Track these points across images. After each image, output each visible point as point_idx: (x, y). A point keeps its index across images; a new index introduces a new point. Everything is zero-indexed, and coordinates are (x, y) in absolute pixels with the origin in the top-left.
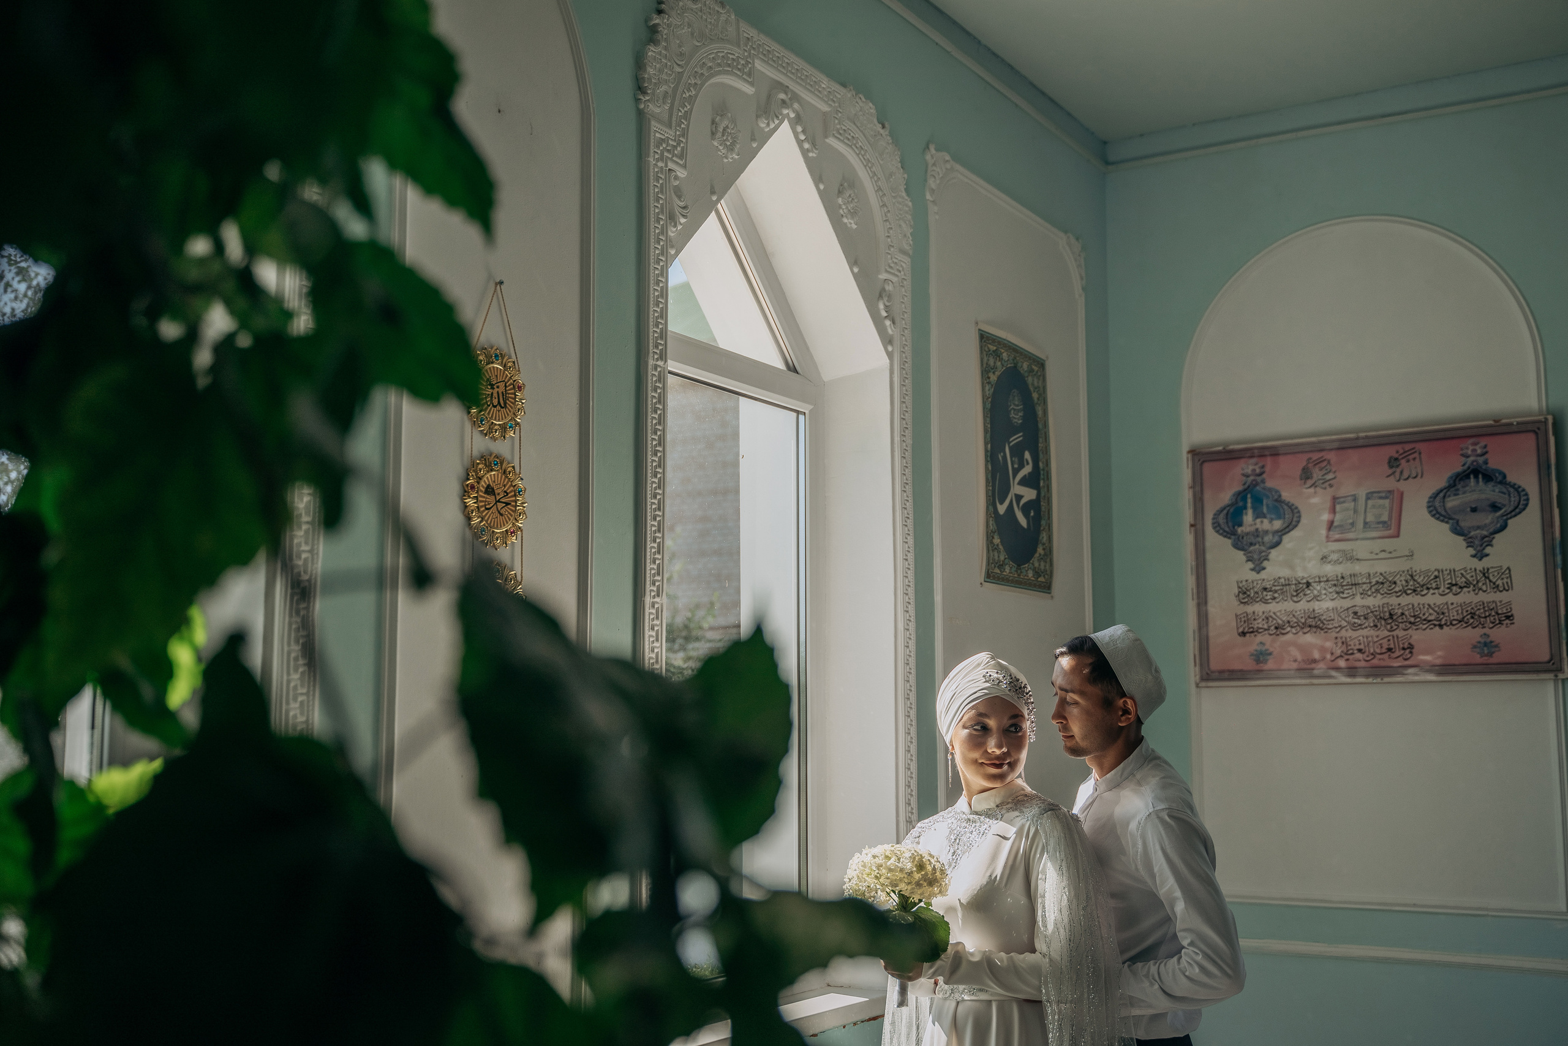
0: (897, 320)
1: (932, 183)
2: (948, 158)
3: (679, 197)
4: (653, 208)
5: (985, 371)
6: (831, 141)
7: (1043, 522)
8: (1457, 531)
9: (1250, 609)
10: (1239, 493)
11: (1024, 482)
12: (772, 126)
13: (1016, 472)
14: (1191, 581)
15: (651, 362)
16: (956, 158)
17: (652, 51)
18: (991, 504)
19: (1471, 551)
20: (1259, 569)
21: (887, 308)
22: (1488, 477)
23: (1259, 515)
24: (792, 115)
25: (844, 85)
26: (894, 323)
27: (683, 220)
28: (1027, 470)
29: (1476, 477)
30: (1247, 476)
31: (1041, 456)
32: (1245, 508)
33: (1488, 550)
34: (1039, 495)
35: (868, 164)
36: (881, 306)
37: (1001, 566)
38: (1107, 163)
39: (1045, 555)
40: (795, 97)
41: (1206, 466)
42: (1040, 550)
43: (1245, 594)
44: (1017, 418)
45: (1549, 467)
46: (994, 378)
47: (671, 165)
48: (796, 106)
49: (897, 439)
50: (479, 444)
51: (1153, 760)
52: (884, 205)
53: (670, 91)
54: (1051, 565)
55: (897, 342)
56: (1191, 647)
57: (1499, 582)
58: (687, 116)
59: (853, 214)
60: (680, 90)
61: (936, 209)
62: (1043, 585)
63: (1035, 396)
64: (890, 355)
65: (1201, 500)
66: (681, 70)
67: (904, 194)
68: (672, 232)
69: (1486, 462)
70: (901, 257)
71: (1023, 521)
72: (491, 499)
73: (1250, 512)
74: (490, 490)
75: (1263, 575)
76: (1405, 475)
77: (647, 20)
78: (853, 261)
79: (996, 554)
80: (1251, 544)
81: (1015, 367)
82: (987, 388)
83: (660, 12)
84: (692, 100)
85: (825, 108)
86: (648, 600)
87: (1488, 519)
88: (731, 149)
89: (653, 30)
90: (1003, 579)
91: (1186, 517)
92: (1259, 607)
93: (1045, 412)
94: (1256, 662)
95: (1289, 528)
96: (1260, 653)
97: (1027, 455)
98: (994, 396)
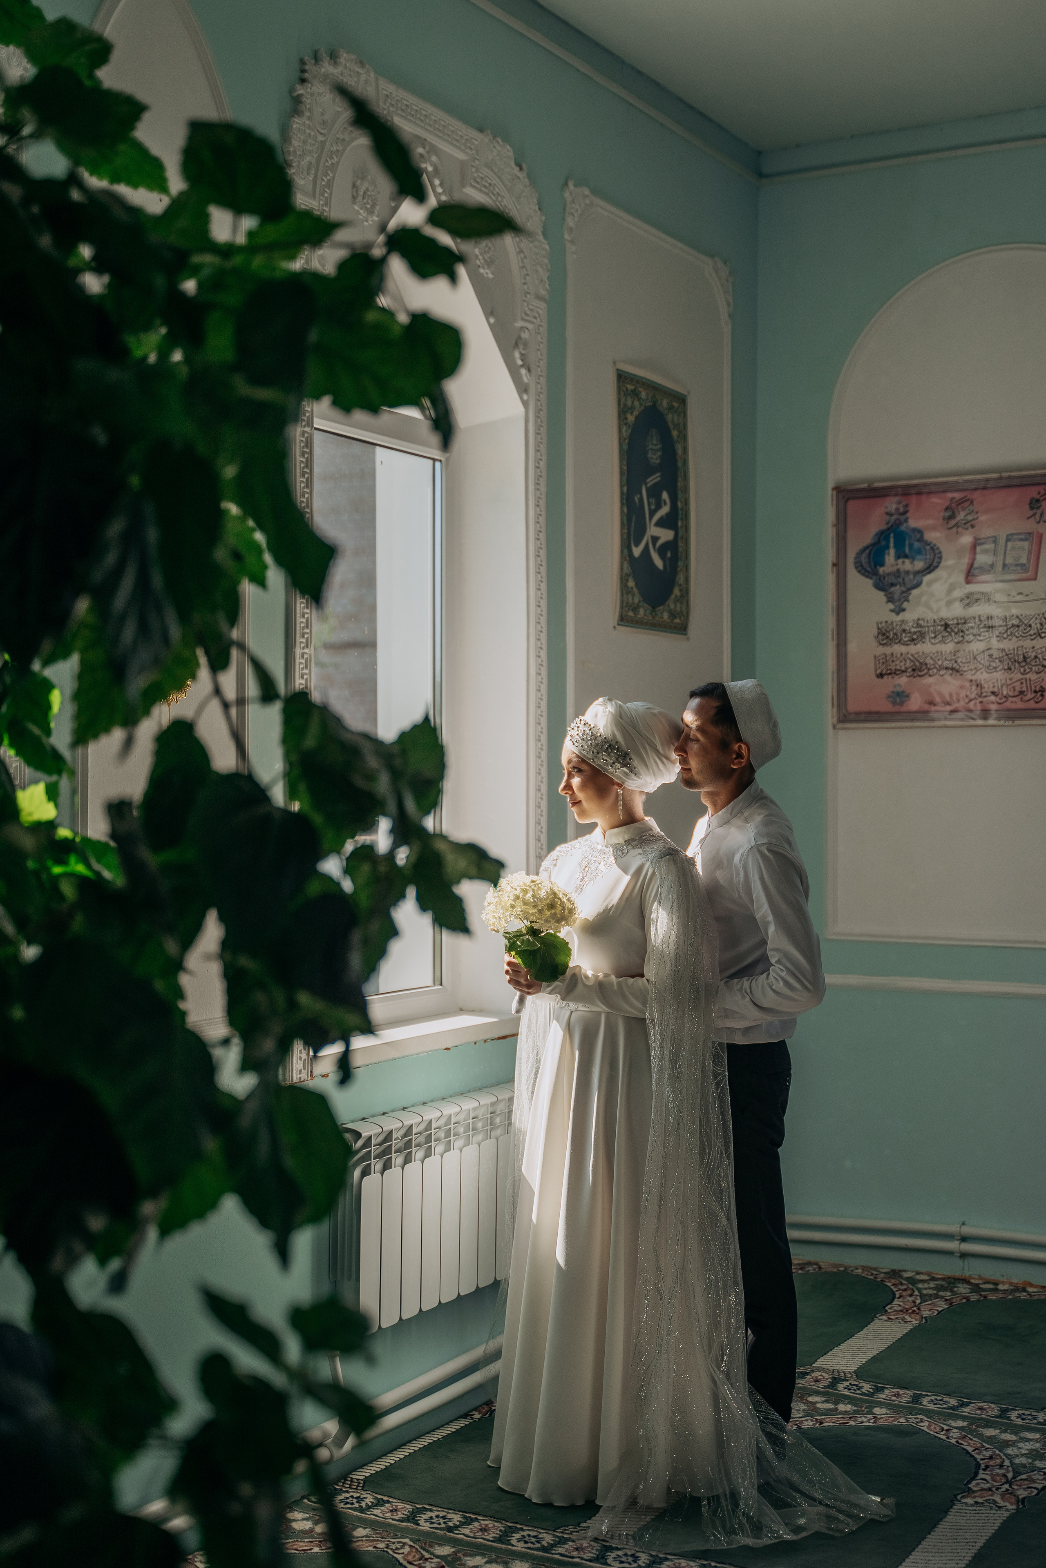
0: (533, 368)
1: (570, 222)
2: (587, 192)
5: (623, 412)
6: (468, 190)
7: (680, 563)
9: (888, 650)
10: (882, 533)
11: (661, 523)
13: (652, 513)
14: (830, 622)
16: (595, 192)
17: (297, 123)
18: (626, 545)
20: (899, 610)
21: (523, 357)
23: (901, 555)
24: (430, 169)
25: (481, 130)
26: (529, 370)
28: (665, 510)
30: (891, 515)
31: (680, 495)
32: (888, 547)
34: (676, 536)
36: (517, 355)
37: (635, 609)
38: (761, 175)
39: (682, 596)
40: (434, 149)
41: (852, 505)
42: (676, 592)
43: (885, 635)
44: (655, 458)
46: (631, 418)
48: (434, 158)
49: (531, 487)
51: (761, 799)
52: (521, 251)
53: (314, 162)
54: (688, 606)
56: (829, 688)
58: (329, 185)
59: (489, 263)
60: (323, 159)
61: (574, 248)
62: (679, 626)
63: (675, 433)
64: (525, 404)
65: (845, 539)
66: (323, 139)
67: (541, 238)
70: (537, 303)
71: (659, 563)
73: (892, 552)
75: (902, 616)
76: (1045, 517)
77: (292, 90)
78: (489, 311)
79: (630, 596)
80: (892, 585)
81: (654, 405)
82: (624, 429)
83: (303, 81)
84: (333, 167)
85: (461, 156)
86: (298, 651)
88: (371, 211)
89: (297, 101)
90: (637, 622)
91: (830, 554)
92: (898, 649)
93: (685, 450)
94: (894, 703)
95: (930, 568)
96: (898, 694)
97: (665, 496)
98: (631, 437)
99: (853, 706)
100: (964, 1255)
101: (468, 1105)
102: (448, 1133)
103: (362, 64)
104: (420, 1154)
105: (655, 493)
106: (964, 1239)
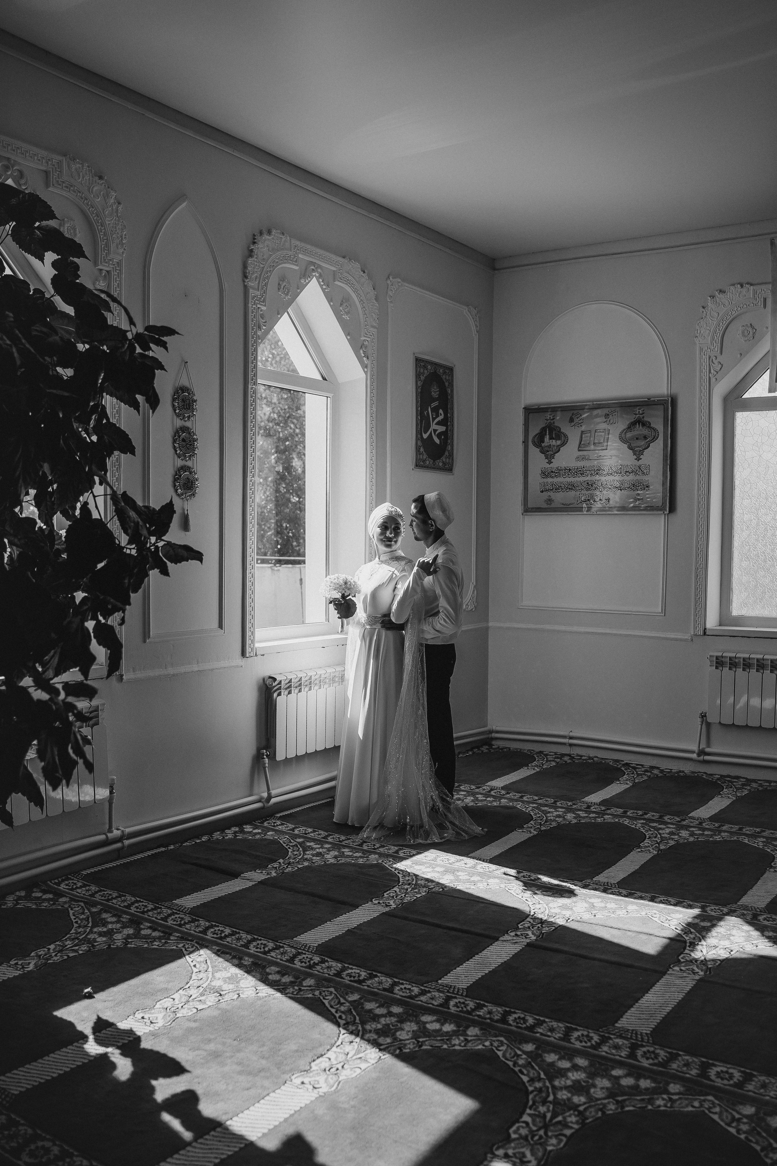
0: (370, 358)
1: (390, 293)
2: (400, 280)
3: (263, 318)
4: (251, 324)
5: (418, 376)
6: (337, 283)
7: (449, 441)
8: (630, 448)
9: (545, 480)
10: (544, 428)
11: (438, 423)
12: (307, 281)
13: (434, 419)
14: (522, 467)
15: (250, 387)
16: (404, 280)
17: (250, 261)
18: (419, 433)
19: (635, 457)
20: (550, 462)
21: (364, 353)
22: (644, 425)
23: (551, 438)
24: (317, 275)
25: (344, 257)
26: (368, 358)
27: (264, 328)
28: (441, 418)
29: (639, 424)
30: (547, 420)
31: (449, 411)
32: (546, 435)
33: (641, 457)
34: (447, 429)
35: (355, 291)
36: (361, 352)
37: (424, 461)
38: (494, 269)
39: (449, 455)
40: (319, 266)
41: (531, 415)
42: (447, 453)
43: (545, 474)
44: (435, 395)
45: (668, 420)
46: (423, 378)
47: (259, 306)
48: (319, 270)
50: (179, 423)
52: (364, 307)
54: (453, 459)
55: (369, 367)
56: (520, 498)
57: (645, 471)
58: (266, 285)
59: (347, 313)
60: (263, 274)
61: (392, 305)
62: (448, 468)
63: (447, 384)
64: (366, 373)
65: (528, 430)
66: (262, 266)
67: (374, 301)
68: (259, 333)
69: (643, 417)
70: (372, 329)
71: (437, 441)
72: (184, 443)
73: (548, 436)
74: (184, 440)
75: (551, 465)
76: (611, 421)
77: (249, 247)
78: (347, 334)
79: (421, 456)
80: (548, 451)
81: (435, 372)
82: (419, 382)
83: (254, 243)
84: (268, 278)
85: (335, 269)
86: (249, 479)
87: (643, 443)
88: (287, 295)
89: (251, 251)
90: (425, 467)
91: (521, 438)
92: (550, 480)
93: (452, 391)
94: (548, 504)
95: (563, 444)
96: (549, 500)
97: (441, 411)
98: (423, 386)
99: (530, 505)
100: (571, 745)
101: (330, 670)
102: (320, 682)
103: (283, 234)
104: (307, 689)
105: (435, 410)
106: (571, 738)
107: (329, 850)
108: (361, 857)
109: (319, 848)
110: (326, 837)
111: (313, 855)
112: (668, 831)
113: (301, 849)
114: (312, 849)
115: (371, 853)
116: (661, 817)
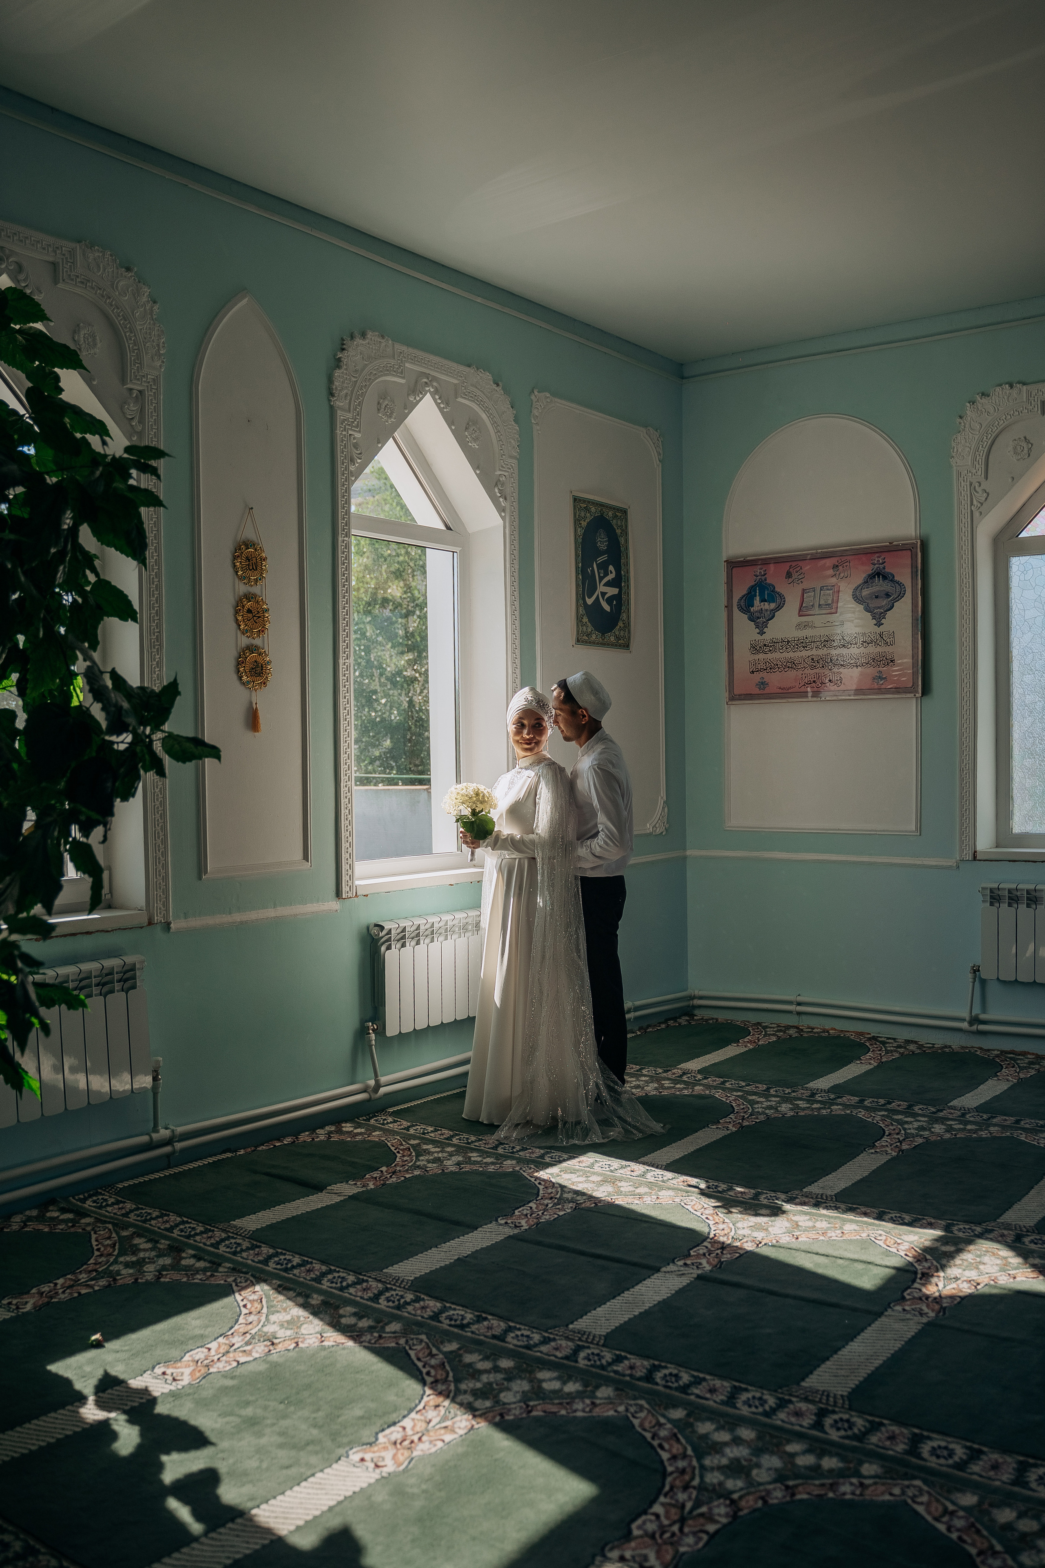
0: (508, 498)
1: (535, 412)
2: (548, 395)
3: (357, 449)
4: (340, 457)
5: (577, 521)
6: (460, 400)
7: (623, 608)
8: (868, 610)
9: (756, 657)
10: (752, 587)
11: (608, 584)
12: (418, 399)
13: (601, 579)
14: (724, 641)
15: (340, 539)
16: (554, 394)
17: (337, 373)
18: (581, 597)
19: (874, 622)
20: (762, 633)
21: (500, 491)
22: (885, 578)
23: (763, 600)
24: (432, 390)
25: (469, 366)
26: (506, 499)
27: (359, 461)
28: (611, 577)
29: (879, 577)
30: (757, 576)
31: (623, 567)
32: (755, 596)
33: (883, 621)
34: (620, 592)
35: (486, 410)
36: (497, 490)
37: (588, 635)
38: (683, 378)
39: (625, 627)
40: (435, 379)
41: (735, 571)
42: (620, 624)
43: (755, 649)
44: (602, 546)
45: (917, 571)
46: (584, 524)
47: (350, 432)
48: (435, 384)
49: (508, 566)
50: (242, 589)
51: (605, 739)
52: (499, 431)
53: (349, 392)
54: (629, 632)
55: (508, 510)
56: (724, 680)
57: (888, 640)
58: (360, 404)
59: (475, 440)
60: (355, 390)
61: (538, 428)
62: (625, 645)
63: (618, 531)
64: (503, 518)
65: (732, 591)
66: (354, 379)
67: (513, 423)
68: (352, 468)
69: (884, 568)
70: (510, 460)
71: (607, 608)
72: (250, 615)
73: (758, 598)
74: (249, 611)
75: (764, 636)
76: (842, 575)
78: (475, 466)
79: (584, 628)
80: (759, 618)
81: (602, 515)
82: (579, 530)
83: (343, 349)
84: (363, 395)
85: (456, 381)
86: (341, 661)
87: (884, 602)
88: (390, 417)
89: (339, 360)
90: (590, 643)
91: (723, 601)
92: (761, 656)
93: (626, 541)
94: (760, 689)
95: (779, 608)
96: (762, 683)
97: (611, 568)
98: (584, 534)
99: (737, 691)
100: (799, 1014)
101: (460, 915)
102: (446, 931)
103: (383, 337)
104: (427, 940)
105: (603, 567)
106: (799, 1004)
107: (451, 1155)
108: (492, 1163)
109: (438, 1152)
110: (450, 1138)
111: (429, 1161)
112: (916, 1125)
113: (414, 1154)
114: (429, 1153)
115: (507, 1158)
116: (910, 1107)
